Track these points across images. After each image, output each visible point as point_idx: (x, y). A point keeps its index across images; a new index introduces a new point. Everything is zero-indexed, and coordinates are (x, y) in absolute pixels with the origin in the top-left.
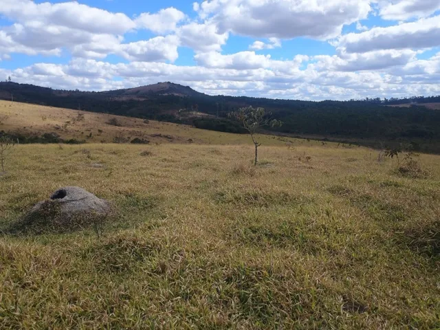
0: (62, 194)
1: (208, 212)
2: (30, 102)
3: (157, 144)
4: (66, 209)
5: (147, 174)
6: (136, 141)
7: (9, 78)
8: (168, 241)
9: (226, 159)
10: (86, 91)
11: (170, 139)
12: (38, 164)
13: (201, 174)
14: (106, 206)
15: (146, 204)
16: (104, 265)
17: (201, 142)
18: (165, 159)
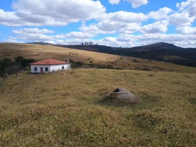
0: (117, 90)
1: (187, 107)
2: (103, 52)
3: (155, 71)
4: (119, 97)
5: (152, 85)
6: (144, 70)
7: (96, 43)
8: (167, 119)
9: (194, 81)
10: (124, 47)
11: (161, 69)
12: (107, 77)
13: (180, 87)
14: (135, 98)
15: (153, 99)
16: (137, 124)
17: (178, 71)
18: (160, 79)
